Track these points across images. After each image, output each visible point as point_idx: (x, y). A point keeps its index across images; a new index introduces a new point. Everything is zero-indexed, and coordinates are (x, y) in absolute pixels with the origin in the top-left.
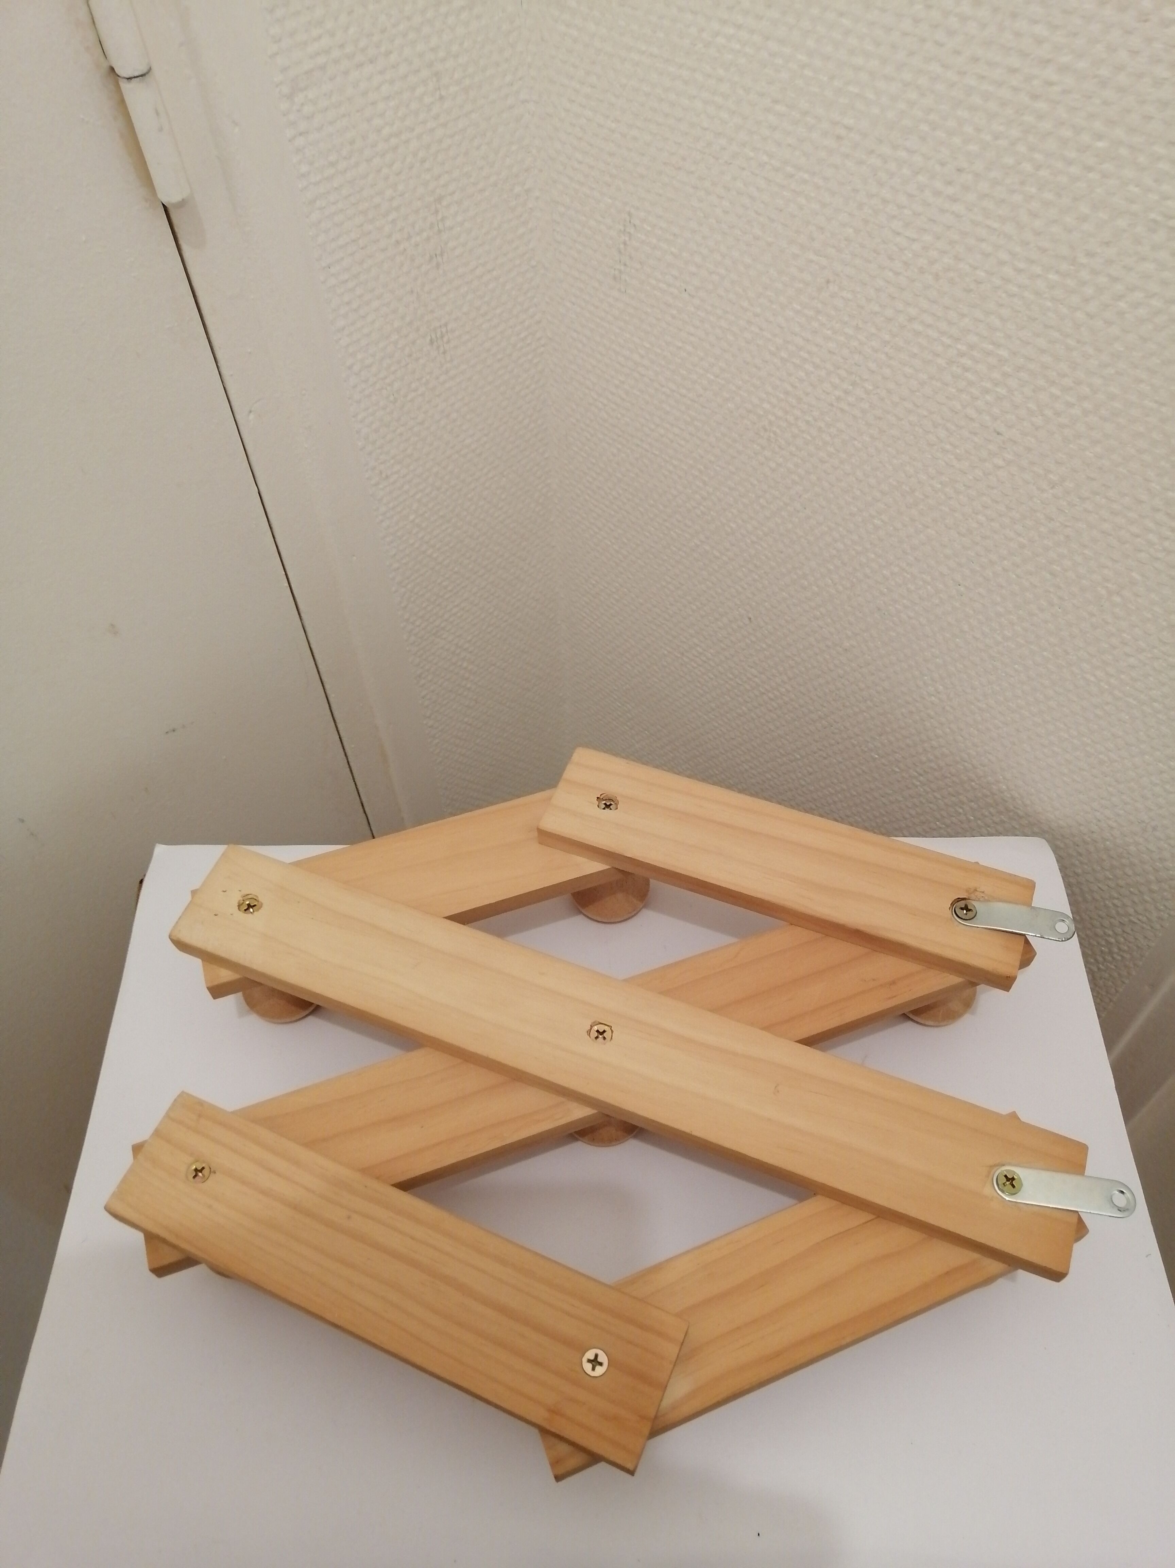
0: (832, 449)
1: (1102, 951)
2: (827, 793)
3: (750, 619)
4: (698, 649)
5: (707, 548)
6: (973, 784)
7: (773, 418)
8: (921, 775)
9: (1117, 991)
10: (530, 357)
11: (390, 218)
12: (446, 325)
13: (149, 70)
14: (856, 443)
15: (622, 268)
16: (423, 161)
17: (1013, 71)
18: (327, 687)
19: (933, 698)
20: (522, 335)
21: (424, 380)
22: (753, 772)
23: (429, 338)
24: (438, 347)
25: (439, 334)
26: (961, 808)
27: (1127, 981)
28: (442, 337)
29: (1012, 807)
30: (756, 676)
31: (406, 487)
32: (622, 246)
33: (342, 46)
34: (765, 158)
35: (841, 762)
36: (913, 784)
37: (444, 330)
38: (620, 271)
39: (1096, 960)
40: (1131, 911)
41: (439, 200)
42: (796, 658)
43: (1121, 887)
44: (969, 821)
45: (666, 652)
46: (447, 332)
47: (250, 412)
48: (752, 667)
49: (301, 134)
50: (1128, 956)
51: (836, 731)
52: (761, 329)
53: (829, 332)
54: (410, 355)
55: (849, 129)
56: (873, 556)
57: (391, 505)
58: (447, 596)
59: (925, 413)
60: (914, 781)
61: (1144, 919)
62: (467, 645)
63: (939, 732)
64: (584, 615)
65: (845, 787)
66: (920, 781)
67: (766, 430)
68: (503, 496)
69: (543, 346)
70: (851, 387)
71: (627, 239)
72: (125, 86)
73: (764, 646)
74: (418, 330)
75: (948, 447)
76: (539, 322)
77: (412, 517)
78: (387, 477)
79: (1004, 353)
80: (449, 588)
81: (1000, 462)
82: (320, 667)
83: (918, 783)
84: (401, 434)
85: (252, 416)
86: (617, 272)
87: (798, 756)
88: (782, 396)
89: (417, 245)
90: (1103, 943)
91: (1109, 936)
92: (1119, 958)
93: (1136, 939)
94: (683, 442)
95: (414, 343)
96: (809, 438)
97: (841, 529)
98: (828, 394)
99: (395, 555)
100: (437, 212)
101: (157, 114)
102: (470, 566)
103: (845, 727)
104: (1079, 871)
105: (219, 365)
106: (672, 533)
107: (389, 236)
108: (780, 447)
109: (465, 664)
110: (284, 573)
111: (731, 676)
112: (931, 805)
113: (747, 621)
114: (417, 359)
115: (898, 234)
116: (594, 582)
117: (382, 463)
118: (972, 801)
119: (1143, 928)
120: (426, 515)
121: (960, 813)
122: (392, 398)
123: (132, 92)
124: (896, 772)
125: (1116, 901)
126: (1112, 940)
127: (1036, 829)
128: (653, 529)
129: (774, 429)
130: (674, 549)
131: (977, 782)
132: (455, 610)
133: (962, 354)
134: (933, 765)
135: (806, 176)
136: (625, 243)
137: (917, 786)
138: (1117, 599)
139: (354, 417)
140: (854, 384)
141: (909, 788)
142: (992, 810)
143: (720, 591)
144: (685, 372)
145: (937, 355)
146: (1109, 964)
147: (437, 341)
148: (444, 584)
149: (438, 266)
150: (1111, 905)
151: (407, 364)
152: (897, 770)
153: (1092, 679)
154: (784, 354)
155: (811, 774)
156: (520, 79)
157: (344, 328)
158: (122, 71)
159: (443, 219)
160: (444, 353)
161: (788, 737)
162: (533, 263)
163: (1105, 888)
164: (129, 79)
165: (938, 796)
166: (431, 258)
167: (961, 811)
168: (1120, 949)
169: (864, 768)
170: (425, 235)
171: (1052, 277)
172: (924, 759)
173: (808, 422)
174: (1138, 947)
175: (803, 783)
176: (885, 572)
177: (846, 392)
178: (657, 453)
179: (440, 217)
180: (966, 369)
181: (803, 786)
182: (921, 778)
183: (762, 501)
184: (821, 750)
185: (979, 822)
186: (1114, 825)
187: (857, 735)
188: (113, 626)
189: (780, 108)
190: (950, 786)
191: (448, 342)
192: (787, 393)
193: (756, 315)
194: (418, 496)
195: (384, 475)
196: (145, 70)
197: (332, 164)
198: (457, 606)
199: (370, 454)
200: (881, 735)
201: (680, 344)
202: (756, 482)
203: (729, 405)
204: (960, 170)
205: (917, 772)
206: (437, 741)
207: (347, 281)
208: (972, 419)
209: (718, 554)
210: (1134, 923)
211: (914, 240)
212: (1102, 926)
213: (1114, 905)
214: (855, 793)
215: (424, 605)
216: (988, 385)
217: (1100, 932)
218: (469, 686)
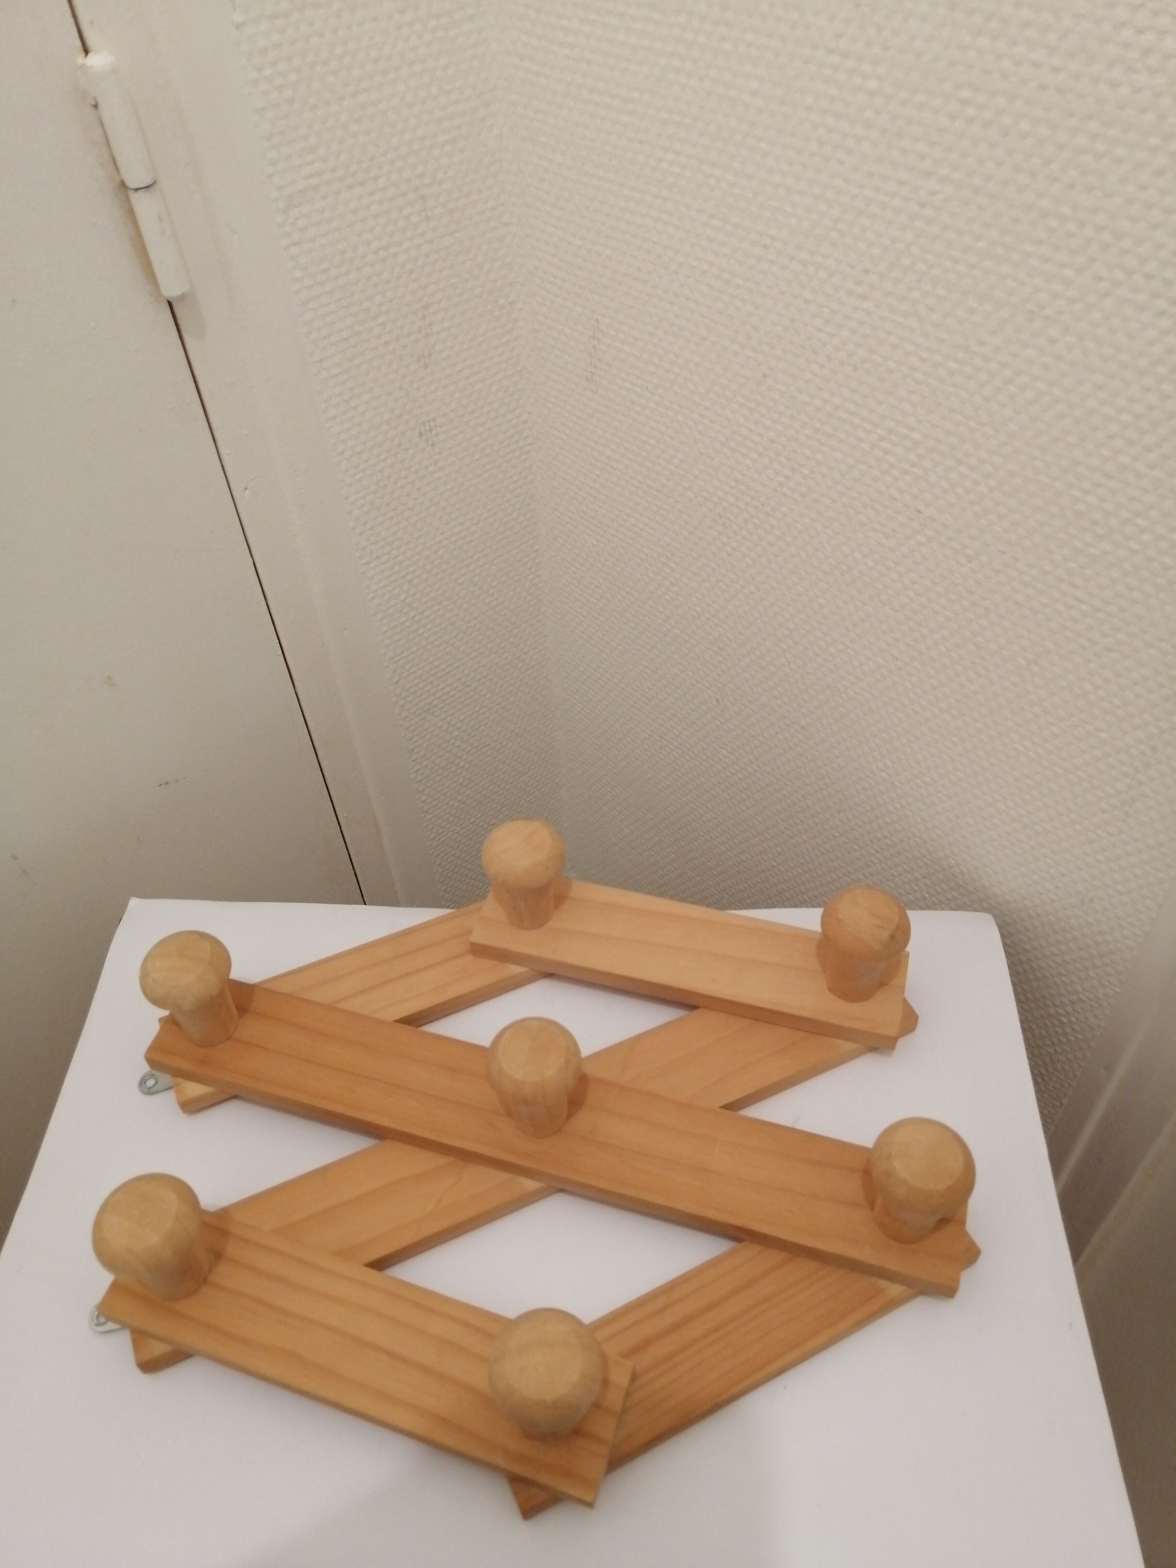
0: (777, 533)
1: (1056, 1032)
2: (796, 873)
3: (718, 700)
4: (675, 731)
5: (678, 632)
6: (925, 859)
7: (726, 505)
8: (877, 852)
9: (1075, 1076)
10: (517, 454)
11: (380, 321)
12: (434, 420)
13: (155, 183)
14: (798, 525)
15: (593, 370)
16: (411, 272)
17: (903, 183)
18: (320, 755)
19: (883, 774)
20: (509, 434)
21: (413, 469)
22: (730, 853)
23: (417, 431)
24: (427, 440)
25: (427, 428)
26: (916, 885)
27: (1083, 1064)
28: (431, 431)
29: (961, 882)
30: (726, 757)
31: (397, 568)
32: (592, 350)
33: (333, 170)
34: (706, 267)
35: (805, 842)
36: (872, 861)
37: (432, 424)
38: (592, 373)
39: (1052, 1042)
40: (1079, 988)
41: (427, 306)
42: (760, 738)
43: (1067, 963)
44: (924, 898)
45: (647, 735)
46: (435, 426)
47: (246, 489)
48: (722, 748)
49: (295, 244)
50: (1080, 1037)
51: (799, 810)
52: (712, 422)
53: (769, 423)
54: (399, 446)
55: (773, 238)
56: (820, 634)
57: (382, 584)
58: (439, 675)
59: (855, 495)
60: (873, 859)
61: (1092, 996)
62: (459, 725)
63: (891, 808)
64: (575, 701)
65: (811, 867)
66: (877, 859)
67: (721, 516)
68: (494, 584)
69: (530, 444)
70: (790, 473)
71: (596, 343)
72: (134, 196)
73: (731, 726)
74: (407, 422)
75: (877, 526)
76: (525, 422)
77: (403, 597)
78: (378, 557)
79: (917, 436)
80: (441, 668)
81: (922, 539)
82: (312, 735)
83: (876, 861)
84: (392, 518)
85: (247, 493)
86: (589, 374)
87: (768, 837)
88: (733, 483)
89: (405, 346)
90: (1057, 1023)
91: (1061, 1015)
92: (1073, 1039)
93: (1087, 1018)
94: (651, 531)
95: (403, 434)
96: (758, 522)
97: (791, 609)
98: (772, 480)
99: (386, 631)
100: (424, 317)
101: (160, 219)
102: (462, 648)
103: (807, 805)
104: (1028, 948)
105: (217, 444)
106: (647, 619)
107: (379, 337)
108: (734, 532)
109: (458, 743)
110: (278, 641)
111: (704, 757)
112: (889, 883)
113: (715, 703)
114: (407, 450)
115: (820, 330)
116: (582, 669)
117: (373, 544)
118: (925, 877)
119: (1092, 1006)
120: (417, 596)
121: (916, 891)
122: (382, 484)
123: (141, 203)
124: (855, 850)
125: (1064, 979)
126: (1065, 1020)
127: (985, 905)
128: (630, 615)
129: (728, 515)
130: (649, 634)
131: (929, 858)
132: (446, 690)
133: (882, 439)
134: (888, 841)
135: (741, 281)
136: (594, 348)
137: (875, 864)
138: (1036, 669)
139: (345, 498)
140: (793, 470)
141: (869, 866)
142: (944, 886)
143: (690, 673)
144: (650, 465)
145: (861, 440)
146: (1065, 1047)
147: (425, 433)
148: (436, 663)
149: (426, 366)
150: (1059, 982)
151: (397, 454)
152: (856, 847)
153: (1021, 748)
154: (732, 444)
155: (780, 854)
156: (502, 204)
157: (335, 417)
158: (132, 184)
159: (430, 324)
160: (433, 445)
161: (758, 817)
162: (519, 368)
163: (1053, 964)
164: (137, 190)
165: (896, 874)
166: (419, 359)
167: (916, 888)
168: (1073, 1029)
169: (827, 846)
170: (413, 337)
171: (952, 364)
172: (879, 835)
173: (756, 507)
174: (1089, 1026)
175: (774, 864)
176: (831, 650)
177: (787, 478)
178: (630, 542)
179: (427, 322)
180: (886, 452)
181: (774, 867)
182: (879, 856)
183: (721, 585)
184: (787, 829)
185: (934, 899)
186: (1055, 897)
187: (819, 813)
188: (110, 678)
189: (716, 222)
190: (905, 863)
191: (437, 435)
192: (737, 481)
193: (707, 409)
194: (409, 577)
195: (375, 555)
196: (150, 182)
197: (324, 271)
198: (449, 685)
199: (361, 534)
200: (839, 813)
201: (645, 439)
202: (715, 567)
203: (689, 494)
204: (866, 272)
205: (874, 849)
206: (430, 816)
207: (338, 375)
208: (895, 499)
209: (686, 638)
210: (1083, 1001)
211: (834, 335)
212: (1054, 1004)
213: (1063, 982)
214: (820, 873)
215: (416, 682)
216: (906, 466)
217: (1052, 1011)
218: (462, 764)
